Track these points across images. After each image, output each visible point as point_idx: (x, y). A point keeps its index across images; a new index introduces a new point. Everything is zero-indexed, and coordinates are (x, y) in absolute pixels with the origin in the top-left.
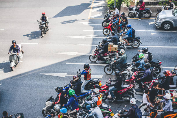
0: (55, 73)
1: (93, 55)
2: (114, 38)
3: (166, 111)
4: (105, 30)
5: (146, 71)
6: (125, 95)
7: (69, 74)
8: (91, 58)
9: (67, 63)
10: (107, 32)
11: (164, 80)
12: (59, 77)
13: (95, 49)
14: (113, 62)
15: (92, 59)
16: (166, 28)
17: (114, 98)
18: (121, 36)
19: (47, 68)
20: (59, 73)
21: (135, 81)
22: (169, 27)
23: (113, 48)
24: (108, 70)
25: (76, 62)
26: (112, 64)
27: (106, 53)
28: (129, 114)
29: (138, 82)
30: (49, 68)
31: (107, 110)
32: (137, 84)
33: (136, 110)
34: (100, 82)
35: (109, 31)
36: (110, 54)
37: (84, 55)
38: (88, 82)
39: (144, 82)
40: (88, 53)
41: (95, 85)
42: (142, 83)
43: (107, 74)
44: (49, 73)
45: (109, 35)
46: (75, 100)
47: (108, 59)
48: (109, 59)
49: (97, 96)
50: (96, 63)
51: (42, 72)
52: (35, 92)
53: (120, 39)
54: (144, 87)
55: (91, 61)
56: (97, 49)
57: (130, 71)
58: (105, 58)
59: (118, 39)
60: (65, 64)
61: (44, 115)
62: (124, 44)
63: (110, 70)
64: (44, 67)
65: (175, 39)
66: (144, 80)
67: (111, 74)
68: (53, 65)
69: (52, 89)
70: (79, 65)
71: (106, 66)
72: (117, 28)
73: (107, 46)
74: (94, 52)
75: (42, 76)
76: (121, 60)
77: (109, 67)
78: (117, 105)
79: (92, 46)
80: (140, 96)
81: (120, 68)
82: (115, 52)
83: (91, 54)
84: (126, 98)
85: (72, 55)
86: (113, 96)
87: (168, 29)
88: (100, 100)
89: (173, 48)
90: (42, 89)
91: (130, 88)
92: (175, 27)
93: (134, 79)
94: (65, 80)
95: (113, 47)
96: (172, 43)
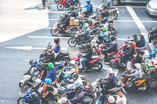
0: (20, 46)
1: (55, 29)
2: (73, 13)
3: (137, 78)
4: (59, 6)
5: (112, 43)
6: (95, 65)
7: (34, 47)
8: (52, 31)
9: (29, 37)
10: (61, 7)
11: (130, 50)
12: (26, 50)
13: (57, 23)
14: (77, 35)
15: (53, 33)
16: (114, 3)
17: (85, 69)
18: (79, 11)
19: (11, 42)
20: (24, 46)
21: (101, 52)
22: (117, 3)
23: (74, 23)
24: (71, 42)
25: (38, 35)
26: (77, 37)
27: (68, 27)
28: (107, 83)
29: (104, 53)
30: (13, 41)
31: (84, 80)
32: (103, 55)
33: (114, 78)
34: (69, 54)
35: (63, 6)
36: (71, 28)
37: (44, 29)
38: (58, 54)
39: (109, 53)
40: (47, 26)
41: (65, 57)
42: (108, 54)
43: (71, 46)
44: (14, 47)
45: (63, 10)
46: (54, 72)
47: (69, 33)
48: (71, 32)
49: (74, 68)
50: (58, 36)
51: (7, 46)
52: (5, 66)
53: (79, 14)
54: (109, 57)
55: (52, 34)
56: (60, 23)
57: (94, 43)
58: (67, 31)
59: (76, 14)
60: (28, 38)
61: (21, 88)
62: (82, 18)
63: (74, 42)
64: (8, 41)
65: (124, 14)
66: (109, 51)
67: (75, 46)
68: (16, 38)
69: (21, 62)
70: (42, 38)
71: (70, 39)
72: (71, 3)
73: (69, 20)
74: (56, 26)
75: (7, 49)
76: (85, 33)
77: (73, 40)
78: (87, 74)
79: (49, 20)
80: (106, 65)
81: (84, 40)
82: (76, 25)
83: (53, 28)
84: (96, 68)
85: (32, 29)
86: (84, 66)
87: (116, 4)
88: (77, 71)
89: (124, 21)
90: (11, 62)
91: (100, 58)
92: (122, 3)
93: (100, 51)
94: (32, 53)
95: (75, 21)
96: (122, 17)
